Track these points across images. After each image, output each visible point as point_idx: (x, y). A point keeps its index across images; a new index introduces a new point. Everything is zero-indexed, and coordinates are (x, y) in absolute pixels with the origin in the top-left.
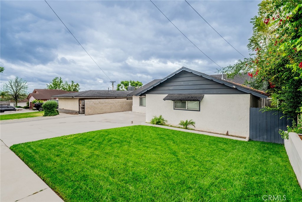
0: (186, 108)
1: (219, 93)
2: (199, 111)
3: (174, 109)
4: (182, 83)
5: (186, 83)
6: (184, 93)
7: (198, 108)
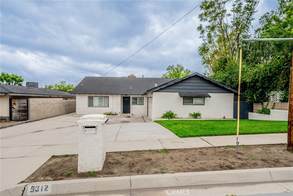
0: (193, 103)
1: (217, 92)
2: (204, 105)
3: (183, 105)
4: (191, 84)
5: (194, 84)
6: (193, 92)
7: (203, 103)
